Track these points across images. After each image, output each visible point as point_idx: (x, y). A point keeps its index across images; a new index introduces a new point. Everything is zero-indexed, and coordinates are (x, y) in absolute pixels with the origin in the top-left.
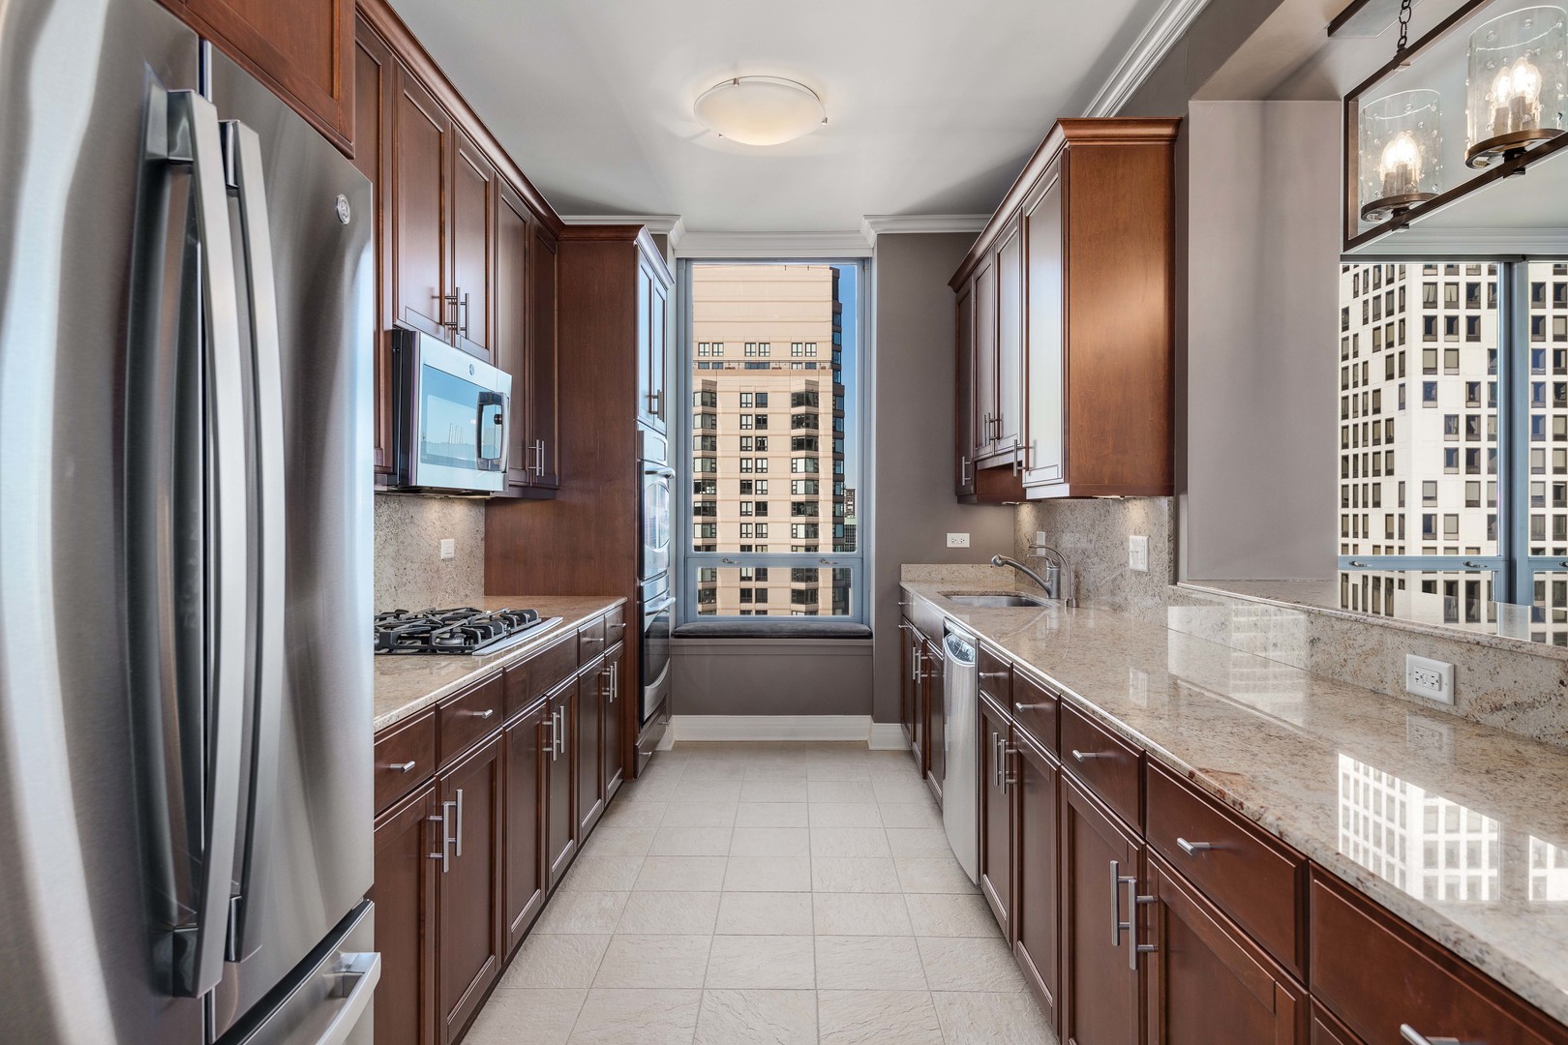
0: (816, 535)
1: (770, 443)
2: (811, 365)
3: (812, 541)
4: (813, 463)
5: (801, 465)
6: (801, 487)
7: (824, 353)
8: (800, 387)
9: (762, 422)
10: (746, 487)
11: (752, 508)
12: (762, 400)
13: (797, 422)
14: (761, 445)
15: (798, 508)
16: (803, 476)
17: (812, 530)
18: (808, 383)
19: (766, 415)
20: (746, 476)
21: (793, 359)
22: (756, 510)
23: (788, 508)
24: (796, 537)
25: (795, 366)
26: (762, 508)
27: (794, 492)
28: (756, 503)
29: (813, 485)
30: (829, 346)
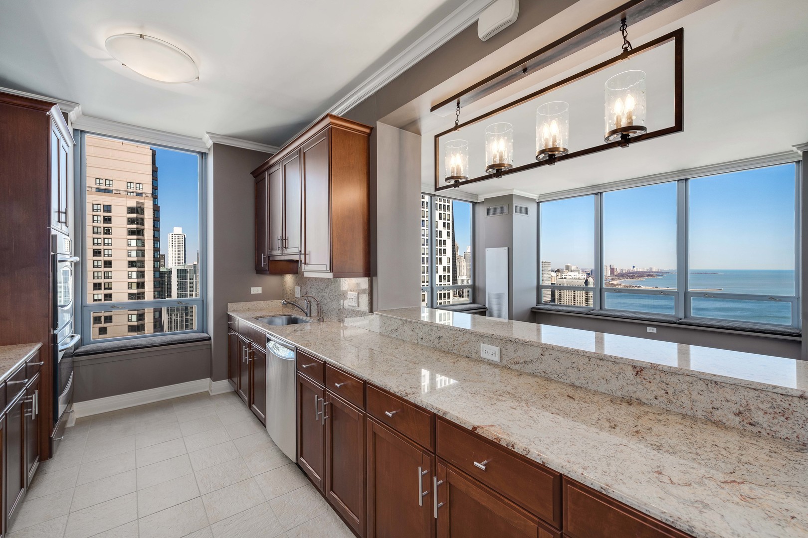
0: (143, 276)
1: (113, 231)
2: (139, 194)
3: (141, 280)
4: (142, 242)
5: (134, 243)
6: (134, 254)
7: (148, 189)
8: (133, 203)
9: (107, 220)
10: (97, 253)
11: (101, 264)
12: (107, 208)
13: (131, 221)
14: (107, 231)
15: (132, 264)
16: (136, 248)
17: (141, 274)
18: (137, 203)
19: (111, 217)
20: (96, 247)
21: (128, 190)
22: (104, 265)
23: (126, 264)
24: (131, 278)
25: (129, 194)
26: (108, 264)
27: (129, 256)
28: (104, 261)
29: (141, 252)
30: (151, 186)
